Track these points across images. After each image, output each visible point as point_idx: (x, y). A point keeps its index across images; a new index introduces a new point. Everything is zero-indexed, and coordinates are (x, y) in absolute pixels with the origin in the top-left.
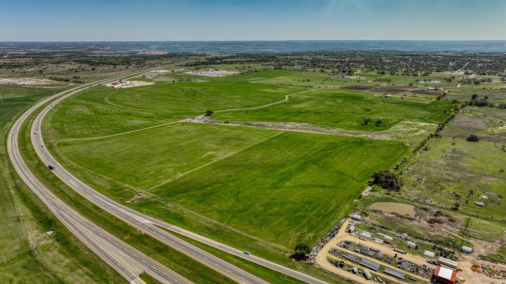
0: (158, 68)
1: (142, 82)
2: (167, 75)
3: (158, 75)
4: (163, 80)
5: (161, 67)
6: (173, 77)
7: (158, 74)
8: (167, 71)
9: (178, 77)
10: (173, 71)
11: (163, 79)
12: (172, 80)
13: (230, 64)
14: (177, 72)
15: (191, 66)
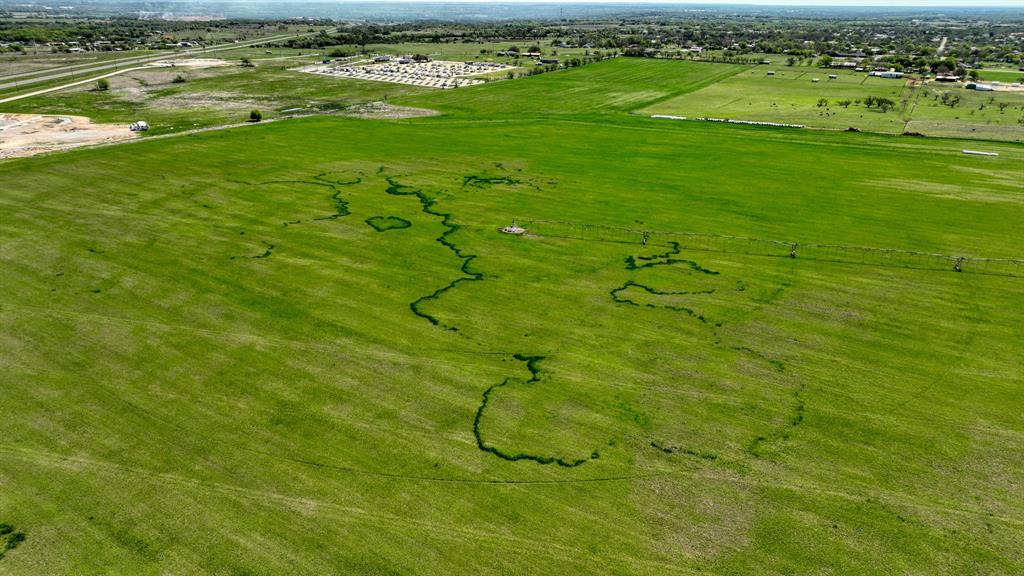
0: (188, 52)
1: (67, 120)
2: (217, 80)
3: (179, 81)
4: (196, 106)
5: (196, 49)
6: (248, 88)
7: (172, 76)
8: (221, 63)
9: (272, 86)
10: (246, 62)
11: (199, 103)
12: (248, 106)
13: (433, 41)
14: (265, 68)
15: (308, 46)
